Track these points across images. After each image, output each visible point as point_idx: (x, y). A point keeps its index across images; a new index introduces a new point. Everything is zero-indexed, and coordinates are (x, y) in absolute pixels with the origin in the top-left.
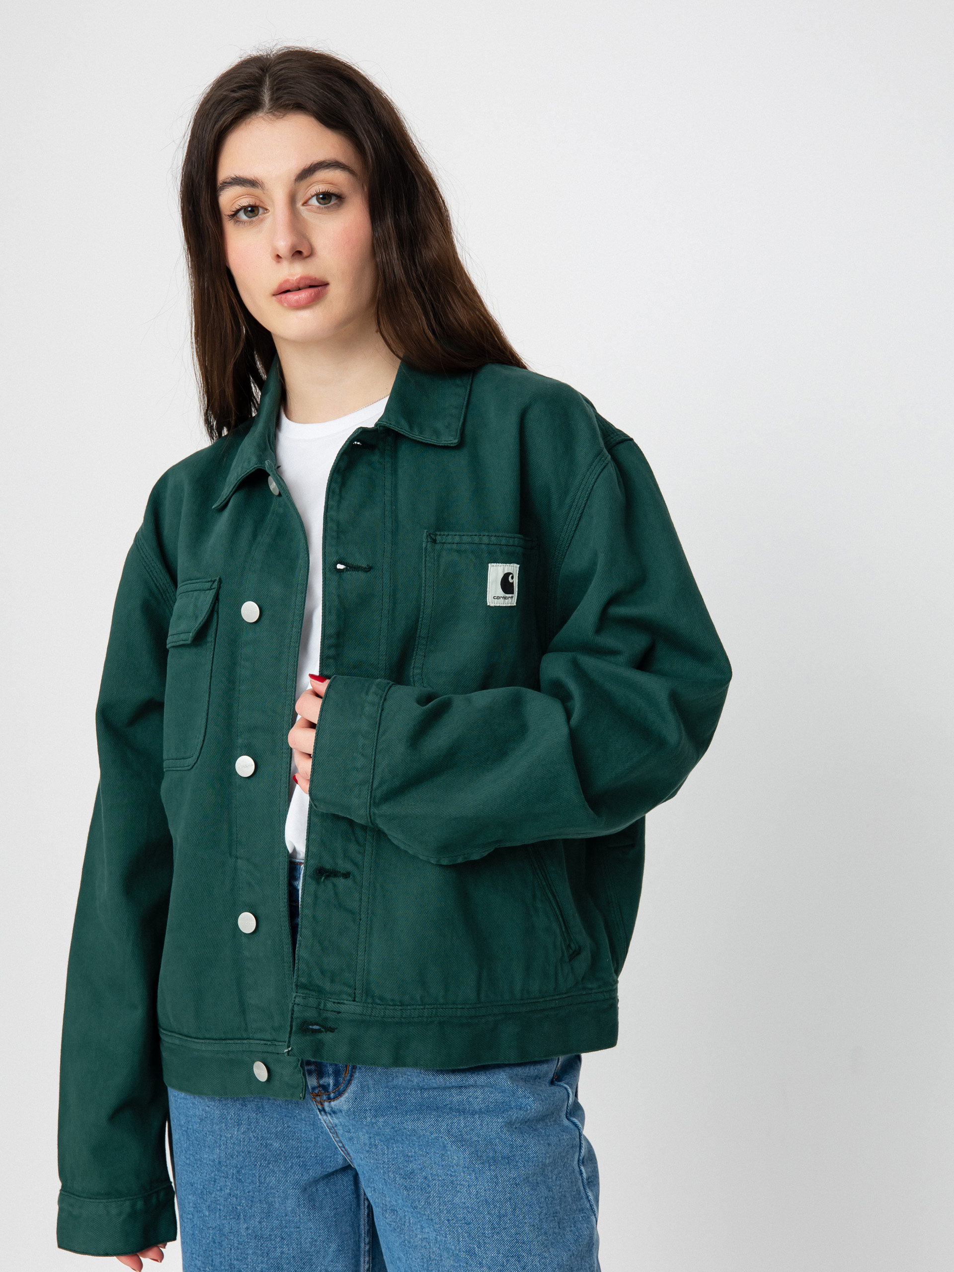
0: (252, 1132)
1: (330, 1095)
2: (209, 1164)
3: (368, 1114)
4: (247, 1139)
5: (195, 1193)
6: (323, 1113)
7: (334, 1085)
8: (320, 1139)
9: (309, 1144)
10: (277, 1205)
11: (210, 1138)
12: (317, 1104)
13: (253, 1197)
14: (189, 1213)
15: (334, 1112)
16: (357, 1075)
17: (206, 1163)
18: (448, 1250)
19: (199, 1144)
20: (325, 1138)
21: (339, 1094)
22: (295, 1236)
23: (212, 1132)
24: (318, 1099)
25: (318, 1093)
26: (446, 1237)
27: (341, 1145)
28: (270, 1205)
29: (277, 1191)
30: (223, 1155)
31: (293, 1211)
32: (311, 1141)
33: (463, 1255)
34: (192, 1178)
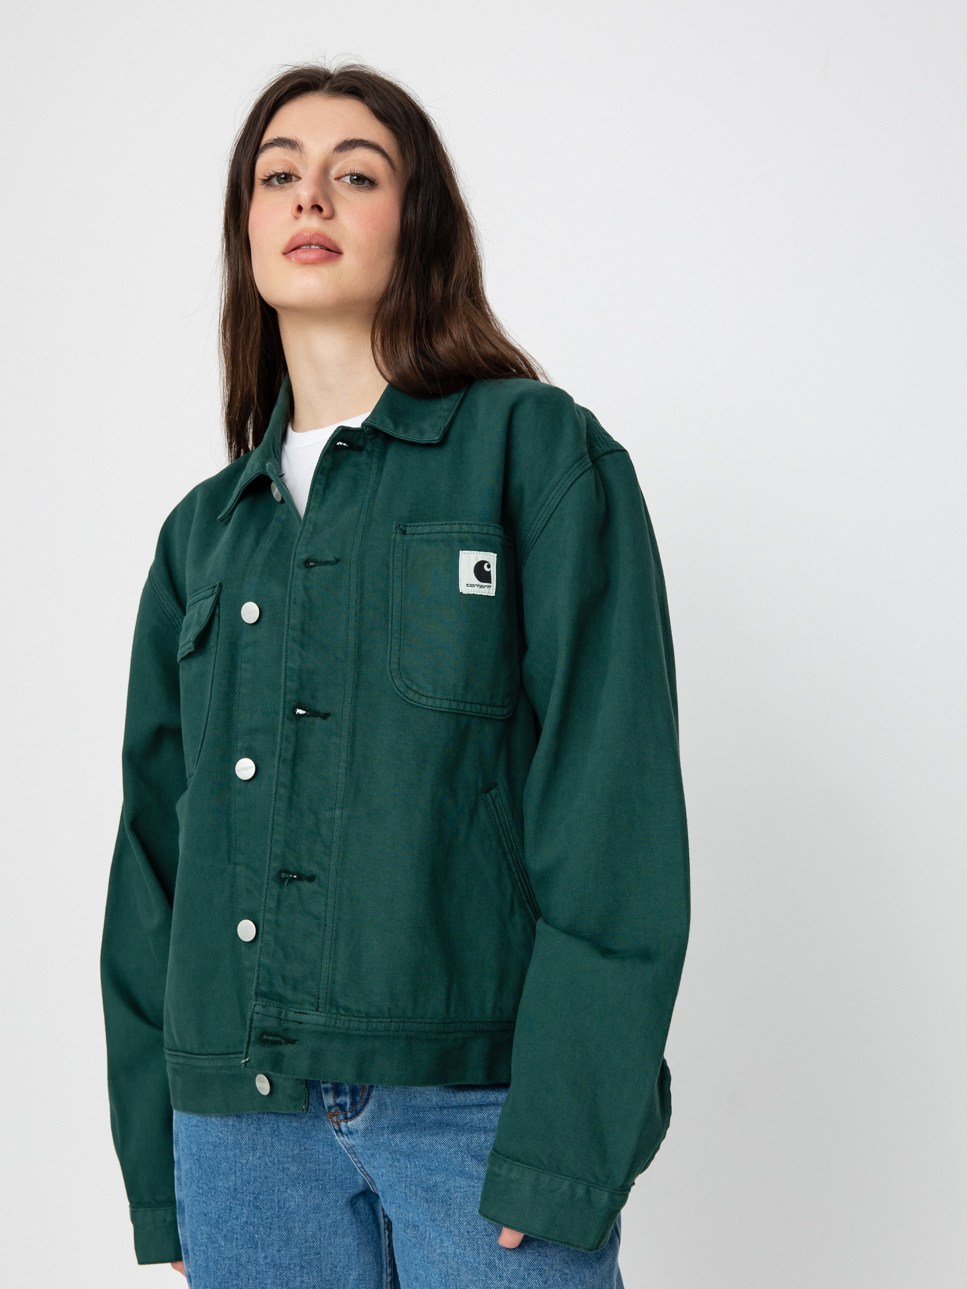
0: (268, 1157)
1: (346, 1114)
2: (224, 1192)
3: (386, 1131)
4: (263, 1165)
5: (209, 1223)
6: (339, 1134)
7: (351, 1104)
8: (338, 1160)
9: (327, 1167)
10: (297, 1231)
11: (224, 1165)
12: (334, 1124)
13: (271, 1224)
14: (201, 1245)
15: (351, 1133)
16: (374, 1093)
17: (220, 1191)
18: (466, 1263)
19: (212, 1173)
20: (343, 1158)
21: (357, 1114)
22: (315, 1263)
23: (227, 1159)
24: (335, 1118)
25: (335, 1113)
26: (465, 1250)
27: (359, 1165)
28: (290, 1231)
29: (298, 1216)
30: (239, 1182)
31: (314, 1236)
32: (329, 1163)
33: (482, 1267)
34: (206, 1208)
